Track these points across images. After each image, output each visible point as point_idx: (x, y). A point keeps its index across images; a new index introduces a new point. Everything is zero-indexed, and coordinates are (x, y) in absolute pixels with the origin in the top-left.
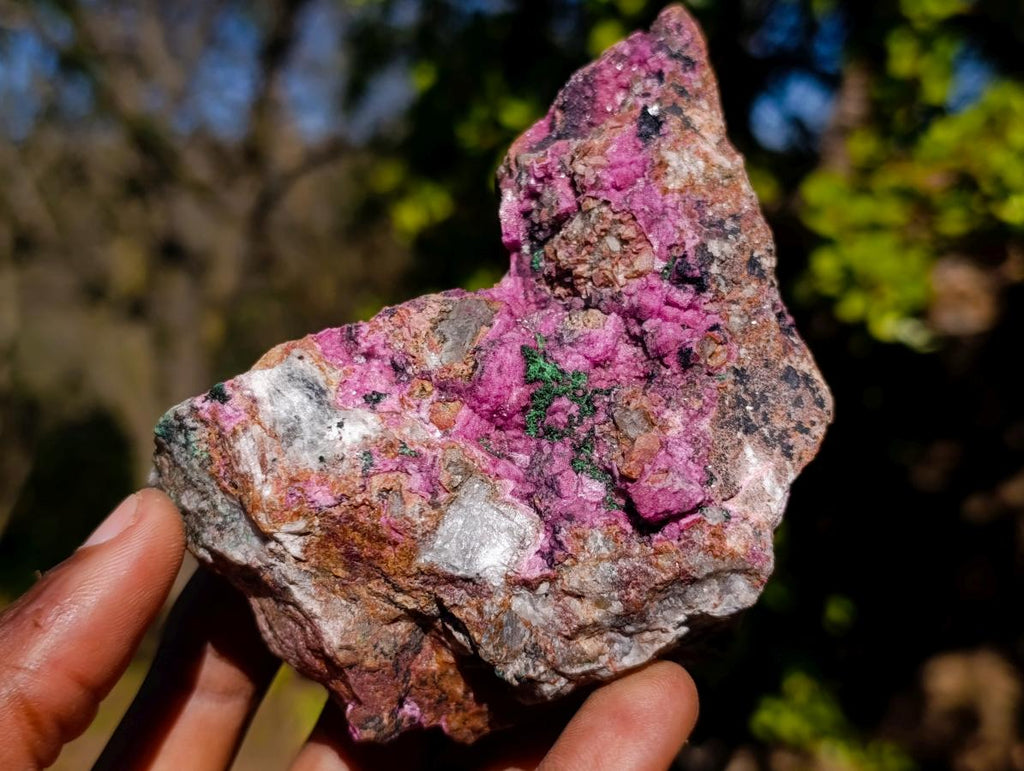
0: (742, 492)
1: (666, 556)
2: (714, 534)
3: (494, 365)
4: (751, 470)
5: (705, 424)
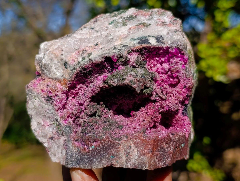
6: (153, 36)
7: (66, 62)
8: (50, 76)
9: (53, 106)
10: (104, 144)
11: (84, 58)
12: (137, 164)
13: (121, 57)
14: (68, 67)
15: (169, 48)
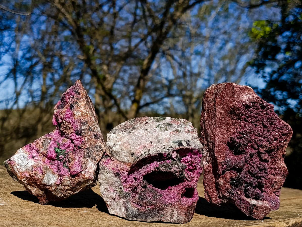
0: (88, 167)
1: (77, 180)
2: (83, 175)
3: (49, 152)
4: (90, 163)
5: (81, 158)
6: (184, 141)
7: (133, 153)
8: (119, 160)
9: (120, 180)
10: (157, 207)
11: (145, 152)
12: (177, 220)
13: (169, 155)
14: (134, 156)
15: (193, 149)
